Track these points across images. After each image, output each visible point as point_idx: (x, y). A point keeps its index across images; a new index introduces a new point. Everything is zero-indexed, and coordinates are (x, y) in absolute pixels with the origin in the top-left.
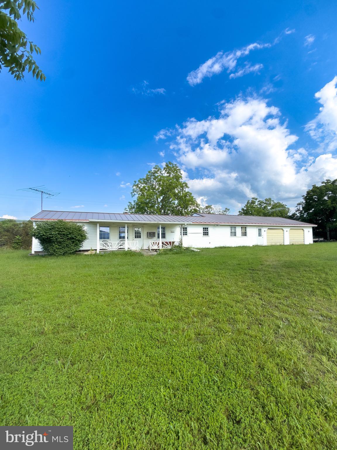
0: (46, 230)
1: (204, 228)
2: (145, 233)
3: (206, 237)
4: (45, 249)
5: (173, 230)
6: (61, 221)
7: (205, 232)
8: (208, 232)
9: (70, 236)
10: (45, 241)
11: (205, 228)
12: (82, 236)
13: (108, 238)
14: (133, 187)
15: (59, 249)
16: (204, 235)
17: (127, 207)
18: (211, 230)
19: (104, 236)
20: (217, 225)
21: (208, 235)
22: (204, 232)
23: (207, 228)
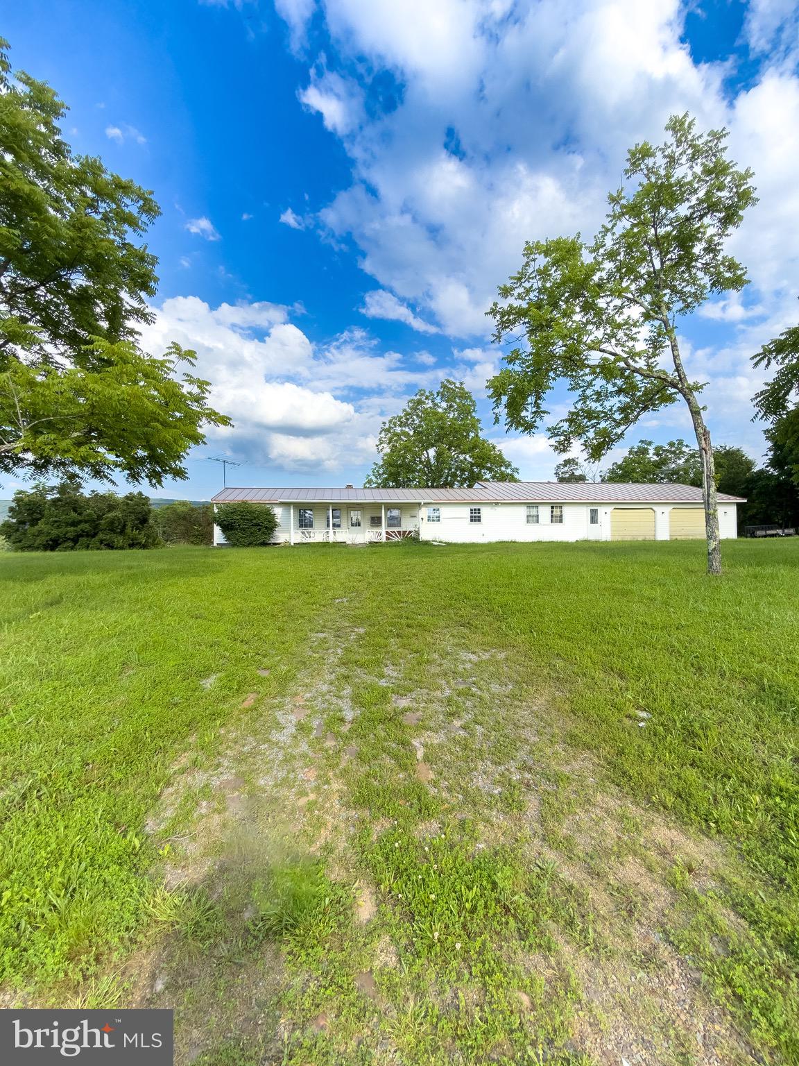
0: (227, 514)
1: (471, 510)
2: (368, 517)
3: (475, 525)
4: (228, 538)
5: (413, 513)
6: (244, 503)
7: (475, 517)
8: (479, 517)
9: (254, 521)
10: (226, 528)
11: (475, 510)
12: (270, 522)
13: (311, 526)
14: (380, 433)
15: (242, 537)
16: (471, 521)
17: (371, 473)
18: (485, 512)
19: (304, 524)
20: (496, 504)
21: (479, 521)
22: (471, 517)
23: (479, 510)
